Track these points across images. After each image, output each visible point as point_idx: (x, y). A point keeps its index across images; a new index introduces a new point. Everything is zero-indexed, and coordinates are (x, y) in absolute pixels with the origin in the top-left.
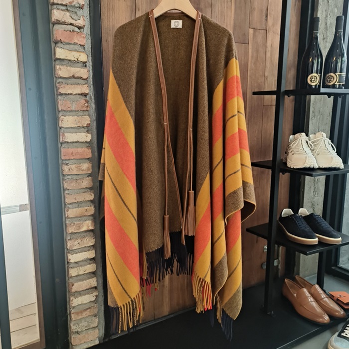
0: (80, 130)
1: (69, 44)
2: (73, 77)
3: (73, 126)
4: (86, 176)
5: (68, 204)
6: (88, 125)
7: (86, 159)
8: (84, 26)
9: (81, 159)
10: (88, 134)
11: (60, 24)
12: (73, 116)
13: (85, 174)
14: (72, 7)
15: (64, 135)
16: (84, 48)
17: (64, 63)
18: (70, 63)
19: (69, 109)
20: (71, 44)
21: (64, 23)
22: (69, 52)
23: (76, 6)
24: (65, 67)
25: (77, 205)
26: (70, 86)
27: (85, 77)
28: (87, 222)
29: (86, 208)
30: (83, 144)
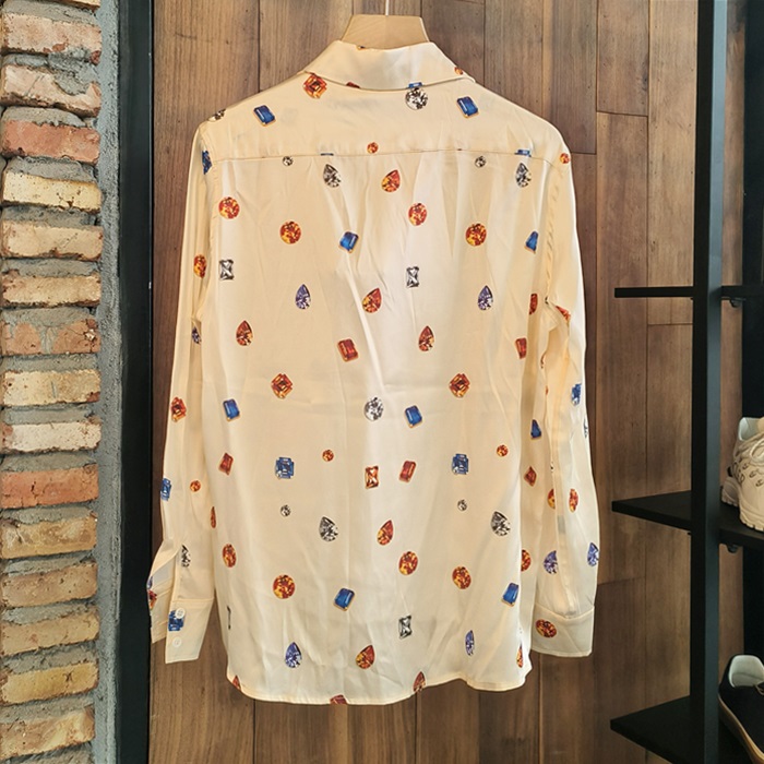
0: (64, 413)
1: (47, 160)
2: (54, 254)
3: (41, 403)
4: (77, 560)
5: (8, 657)
6: (93, 398)
7: (79, 504)
8: (97, 110)
9: (63, 505)
10: (91, 427)
11: (22, 105)
12: (43, 370)
13: (73, 554)
14: (63, 58)
15: (12, 430)
16: (95, 173)
17: (26, 216)
18: (46, 214)
19: (33, 350)
20: (55, 160)
21: (35, 103)
22: (45, 183)
23: (75, 55)
24: (29, 226)
25: (39, 658)
26: (40, 281)
27: (91, 253)
28: (70, 716)
29: (69, 669)
30: (73, 456)
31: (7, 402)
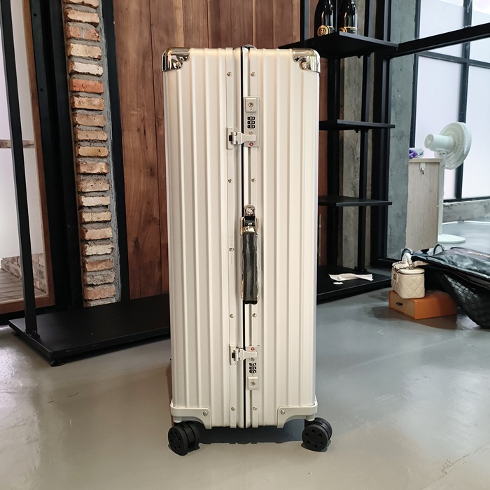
0: (91, 61)
2: (83, 3)
3: (83, 56)
4: (98, 113)
5: (80, 141)
6: (99, 57)
7: (97, 93)
9: (92, 93)
10: (100, 68)
12: (83, 44)
15: (74, 64)
19: (79, 37)
25: (89, 143)
26: (79, 12)
27: (95, 5)
28: (101, 163)
29: (99, 148)
30: (94, 77)
31: (72, 54)
